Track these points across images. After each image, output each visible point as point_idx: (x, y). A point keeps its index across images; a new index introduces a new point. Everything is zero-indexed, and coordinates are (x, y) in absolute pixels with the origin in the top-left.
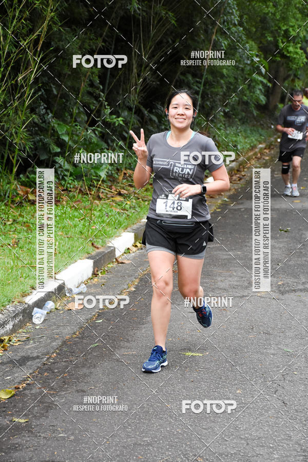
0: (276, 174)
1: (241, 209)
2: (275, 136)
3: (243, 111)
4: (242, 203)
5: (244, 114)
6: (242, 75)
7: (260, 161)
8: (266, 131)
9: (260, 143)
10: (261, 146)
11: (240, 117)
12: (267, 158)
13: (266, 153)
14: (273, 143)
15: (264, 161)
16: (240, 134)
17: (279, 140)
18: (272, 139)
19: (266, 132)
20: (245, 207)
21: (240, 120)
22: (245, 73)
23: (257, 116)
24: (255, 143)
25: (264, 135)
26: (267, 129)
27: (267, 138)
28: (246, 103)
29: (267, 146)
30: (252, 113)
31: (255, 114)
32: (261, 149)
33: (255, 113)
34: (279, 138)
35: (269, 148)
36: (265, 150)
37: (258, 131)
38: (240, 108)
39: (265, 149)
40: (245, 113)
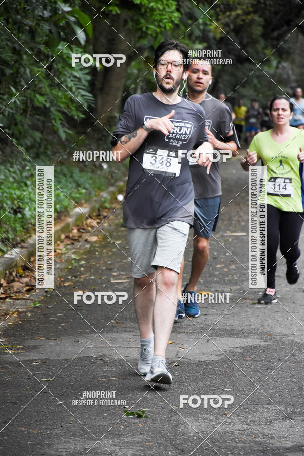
0: (115, 278)
1: (33, 360)
2: (112, 189)
3: (35, 128)
4: (35, 347)
5: (38, 135)
6: (33, 45)
7: (78, 245)
8: (89, 175)
9: (79, 204)
10: (79, 210)
11: (29, 142)
12: (94, 239)
13: (92, 227)
14: (107, 205)
15: (88, 246)
16: (29, 183)
17: (120, 198)
18: (105, 195)
19: (91, 178)
20: (43, 356)
21: (28, 149)
22: (38, 39)
23: (67, 140)
24: (66, 203)
25: (87, 186)
26: (93, 172)
27: (93, 193)
28: (44, 112)
29: (92, 210)
30: (55, 133)
31: (63, 136)
32: (80, 217)
33: (63, 133)
34: (120, 192)
35: (98, 215)
36: (89, 221)
37: (72, 176)
38: (28, 121)
39: (90, 217)
40: (42, 133)
